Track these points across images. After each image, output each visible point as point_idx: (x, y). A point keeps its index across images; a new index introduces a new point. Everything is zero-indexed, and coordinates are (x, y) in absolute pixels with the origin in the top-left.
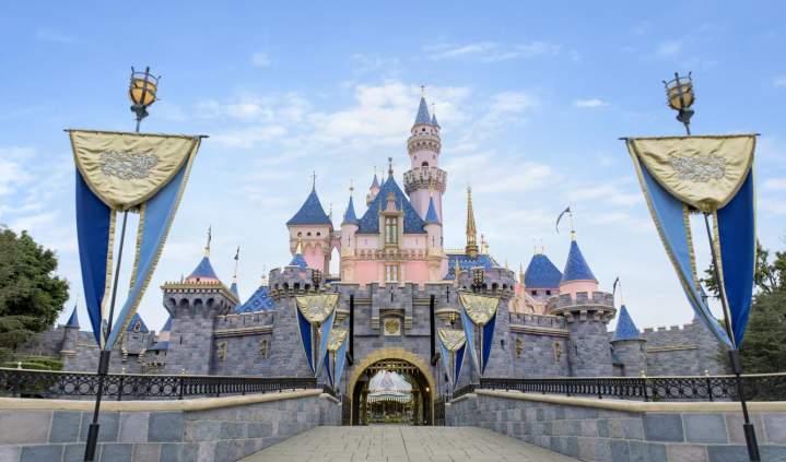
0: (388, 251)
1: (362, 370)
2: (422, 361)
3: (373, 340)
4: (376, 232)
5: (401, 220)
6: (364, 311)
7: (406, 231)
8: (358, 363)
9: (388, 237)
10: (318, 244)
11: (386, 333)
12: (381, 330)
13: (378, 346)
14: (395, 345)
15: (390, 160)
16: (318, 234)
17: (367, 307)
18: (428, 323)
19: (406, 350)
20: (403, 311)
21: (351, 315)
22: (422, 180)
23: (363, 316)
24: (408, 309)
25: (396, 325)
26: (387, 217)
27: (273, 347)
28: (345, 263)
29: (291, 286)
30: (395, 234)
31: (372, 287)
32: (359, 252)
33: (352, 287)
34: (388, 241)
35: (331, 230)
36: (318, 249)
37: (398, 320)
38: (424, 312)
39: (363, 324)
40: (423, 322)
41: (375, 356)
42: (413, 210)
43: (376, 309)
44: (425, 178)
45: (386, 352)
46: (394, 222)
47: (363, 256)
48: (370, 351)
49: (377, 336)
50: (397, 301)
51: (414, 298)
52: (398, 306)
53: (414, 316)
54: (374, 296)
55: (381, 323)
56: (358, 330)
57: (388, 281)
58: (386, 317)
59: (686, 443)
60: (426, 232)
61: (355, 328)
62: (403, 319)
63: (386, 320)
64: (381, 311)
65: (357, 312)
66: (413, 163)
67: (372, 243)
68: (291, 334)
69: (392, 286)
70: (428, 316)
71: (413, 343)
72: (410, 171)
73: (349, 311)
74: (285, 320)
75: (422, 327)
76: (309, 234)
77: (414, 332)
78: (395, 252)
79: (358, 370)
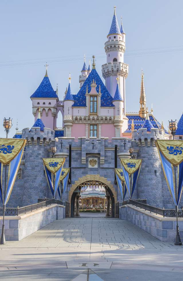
0: (91, 117)
1: (76, 187)
2: (109, 182)
3: (82, 170)
4: (84, 105)
5: (99, 99)
6: (77, 154)
7: (102, 105)
8: (74, 183)
9: (92, 109)
10: (50, 109)
11: (90, 166)
12: (87, 165)
13: (85, 173)
14: (94, 173)
15: (93, 57)
16: (50, 103)
17: (79, 152)
18: (113, 161)
19: (101, 176)
20: (99, 154)
21: (70, 156)
22: (113, 71)
23: (76, 156)
24: (102, 153)
25: (95, 161)
26: (91, 96)
27: (25, 174)
28: (66, 124)
29: (35, 139)
30: (95, 107)
31: (82, 141)
32: (74, 118)
33: (70, 140)
34: (92, 111)
35: (58, 101)
36: (50, 112)
37: (96, 159)
38: (111, 154)
39: (76, 161)
40: (110, 161)
41: (83, 179)
42: (107, 91)
43: (84, 153)
44: (115, 69)
45: (89, 177)
46: (95, 99)
47: (76, 120)
48: (81, 177)
49: (85, 168)
50: (96, 149)
51: (106, 146)
52: (96, 151)
53: (106, 156)
54: (82, 145)
55: (87, 161)
56: (74, 164)
57: (91, 137)
58: (90, 157)
59: (174, 230)
60: (114, 106)
61: (72, 163)
62: (99, 159)
63: (90, 159)
64: (87, 154)
65: (73, 154)
66: (108, 59)
67: (82, 112)
68: (36, 166)
69: (93, 140)
70: (114, 157)
71: (104, 172)
72: (106, 64)
73: (68, 154)
74: (32, 158)
75: (110, 163)
76: (44, 103)
77: (106, 166)
78: (96, 117)
79: (74, 187)
